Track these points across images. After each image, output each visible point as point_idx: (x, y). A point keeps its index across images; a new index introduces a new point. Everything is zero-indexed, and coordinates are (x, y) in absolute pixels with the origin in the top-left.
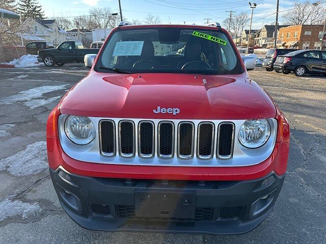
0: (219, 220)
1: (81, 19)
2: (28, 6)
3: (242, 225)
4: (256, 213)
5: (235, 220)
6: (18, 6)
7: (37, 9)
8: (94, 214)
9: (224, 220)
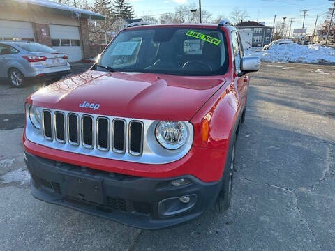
0: (133, 212)
1: (167, 17)
2: (121, 7)
3: (151, 221)
4: (167, 214)
5: (148, 215)
6: (113, 7)
7: (128, 9)
8: (43, 187)
9: (138, 214)
